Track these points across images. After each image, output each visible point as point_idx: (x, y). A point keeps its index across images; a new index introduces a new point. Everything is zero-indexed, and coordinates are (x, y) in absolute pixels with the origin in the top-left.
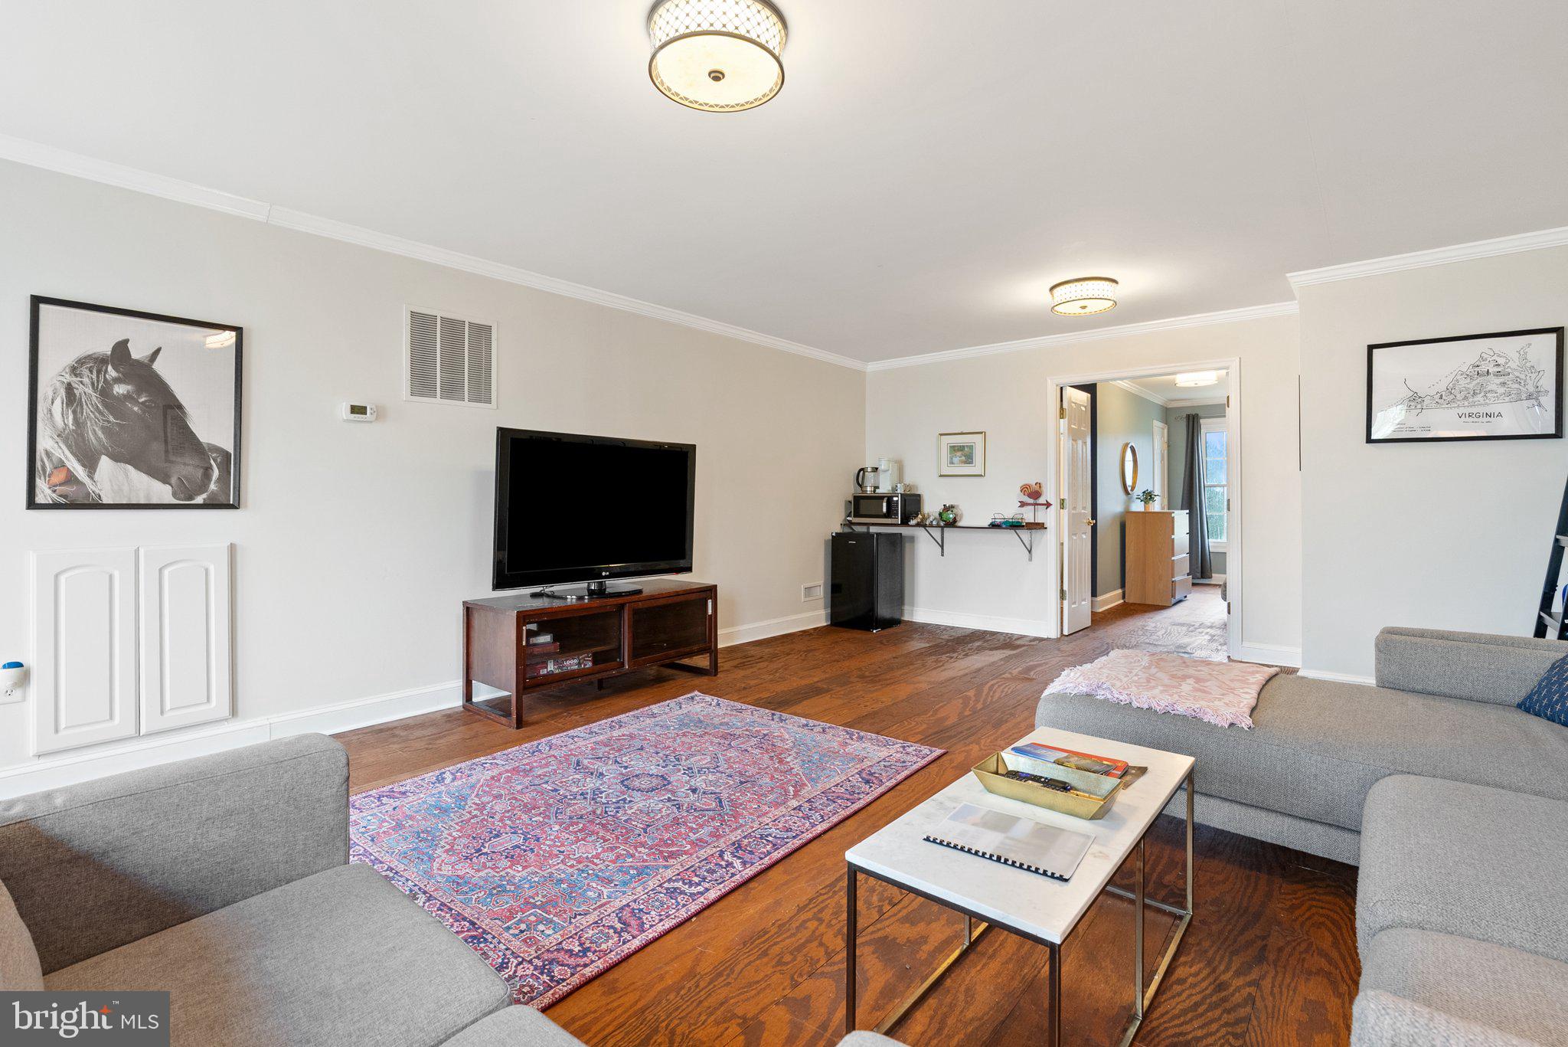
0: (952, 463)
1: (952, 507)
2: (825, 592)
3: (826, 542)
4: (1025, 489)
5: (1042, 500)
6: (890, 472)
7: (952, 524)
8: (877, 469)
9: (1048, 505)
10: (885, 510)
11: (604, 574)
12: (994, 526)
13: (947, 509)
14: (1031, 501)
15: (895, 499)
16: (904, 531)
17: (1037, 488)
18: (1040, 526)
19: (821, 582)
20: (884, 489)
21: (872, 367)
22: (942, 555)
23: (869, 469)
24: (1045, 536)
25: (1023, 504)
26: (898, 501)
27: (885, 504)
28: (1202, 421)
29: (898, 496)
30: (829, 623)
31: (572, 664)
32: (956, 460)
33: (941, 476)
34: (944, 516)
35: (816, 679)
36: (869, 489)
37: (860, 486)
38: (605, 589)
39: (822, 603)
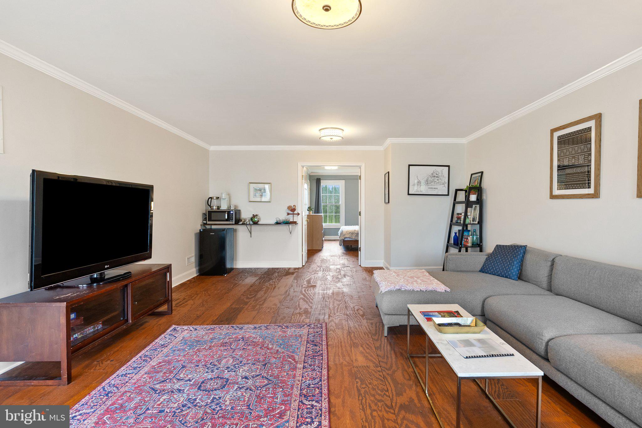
0: (255, 196)
1: (257, 215)
2: (195, 260)
3: (196, 234)
4: (289, 208)
5: (296, 212)
6: (227, 199)
7: (256, 223)
8: (218, 198)
9: (298, 214)
10: (226, 217)
11: (106, 267)
12: (277, 223)
13: (254, 216)
14: (292, 213)
15: (232, 212)
16: (235, 227)
17: (294, 207)
18: (295, 223)
19: (194, 254)
20: (224, 207)
21: (212, 148)
22: (251, 237)
23: (215, 198)
24: (297, 227)
25: (288, 214)
26: (233, 213)
27: (226, 215)
28: (321, 181)
29: (233, 211)
30: (198, 274)
31: (90, 330)
32: (257, 195)
33: (250, 202)
34: (253, 220)
35: (229, 304)
36: (214, 207)
37: (210, 206)
38: (105, 277)
39: (194, 265)
